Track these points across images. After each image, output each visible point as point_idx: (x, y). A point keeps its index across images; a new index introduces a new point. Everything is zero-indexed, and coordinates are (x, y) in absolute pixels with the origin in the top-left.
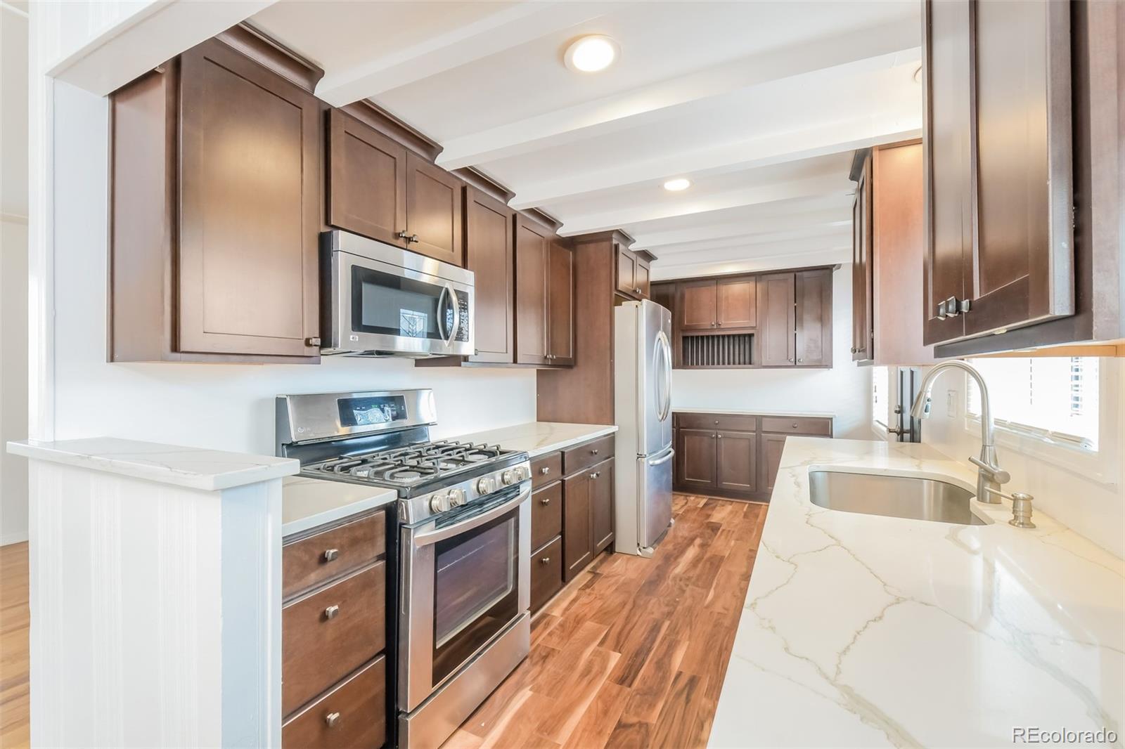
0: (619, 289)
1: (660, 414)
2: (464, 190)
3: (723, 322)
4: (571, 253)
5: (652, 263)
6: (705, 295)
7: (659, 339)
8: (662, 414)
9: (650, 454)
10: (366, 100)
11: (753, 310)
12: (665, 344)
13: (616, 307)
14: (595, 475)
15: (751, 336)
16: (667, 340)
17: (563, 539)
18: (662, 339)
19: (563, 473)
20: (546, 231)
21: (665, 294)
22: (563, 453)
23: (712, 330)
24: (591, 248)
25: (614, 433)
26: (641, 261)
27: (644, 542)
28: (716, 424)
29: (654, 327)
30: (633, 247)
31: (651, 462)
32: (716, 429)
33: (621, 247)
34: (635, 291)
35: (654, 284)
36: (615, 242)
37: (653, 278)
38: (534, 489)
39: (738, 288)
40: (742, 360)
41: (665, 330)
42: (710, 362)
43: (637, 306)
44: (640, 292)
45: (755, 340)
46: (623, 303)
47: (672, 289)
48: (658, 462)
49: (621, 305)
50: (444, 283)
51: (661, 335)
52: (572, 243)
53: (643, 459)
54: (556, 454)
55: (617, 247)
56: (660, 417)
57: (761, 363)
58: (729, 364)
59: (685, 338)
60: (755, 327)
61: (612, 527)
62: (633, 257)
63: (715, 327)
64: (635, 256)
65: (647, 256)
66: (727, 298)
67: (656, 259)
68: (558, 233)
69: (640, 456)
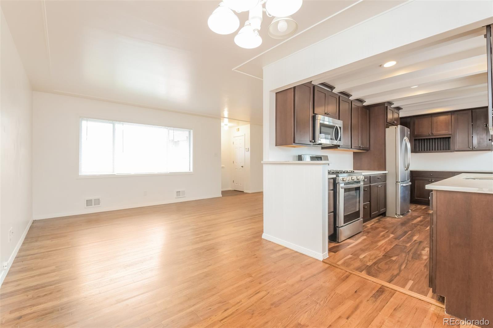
0: (388, 122)
1: (405, 168)
2: (339, 97)
3: (435, 132)
4: (368, 111)
5: (400, 111)
6: (426, 122)
7: (405, 140)
8: (406, 168)
9: (401, 182)
10: (324, 82)
11: (450, 127)
12: (408, 142)
13: (387, 129)
14: (380, 186)
15: (450, 138)
16: (408, 140)
17: (370, 203)
18: (406, 140)
19: (370, 183)
20: (359, 104)
21: (405, 122)
22: (370, 176)
23: (429, 136)
24: (376, 108)
25: (386, 173)
26: (396, 111)
27: (399, 213)
28: (431, 175)
29: (403, 136)
30: (392, 106)
31: (402, 185)
32: (431, 178)
33: (388, 106)
34: (394, 122)
35: (401, 118)
36: (386, 105)
37: (401, 116)
38: (364, 184)
39: (442, 118)
40: (444, 148)
41: (407, 136)
42: (429, 150)
43: (396, 128)
44: (396, 122)
45: (451, 139)
46: (390, 127)
47: (409, 120)
48: (404, 185)
49: (389, 128)
50: (336, 125)
51: (406, 138)
52: (369, 107)
53: (398, 183)
54: (368, 176)
55: (387, 107)
56: (405, 169)
57: (455, 149)
58: (438, 150)
59: (415, 140)
60: (452, 134)
61: (385, 206)
62: (393, 110)
63: (431, 135)
64: (394, 109)
65: (398, 108)
66: (437, 122)
67: (402, 109)
68: (363, 104)
69: (397, 182)
